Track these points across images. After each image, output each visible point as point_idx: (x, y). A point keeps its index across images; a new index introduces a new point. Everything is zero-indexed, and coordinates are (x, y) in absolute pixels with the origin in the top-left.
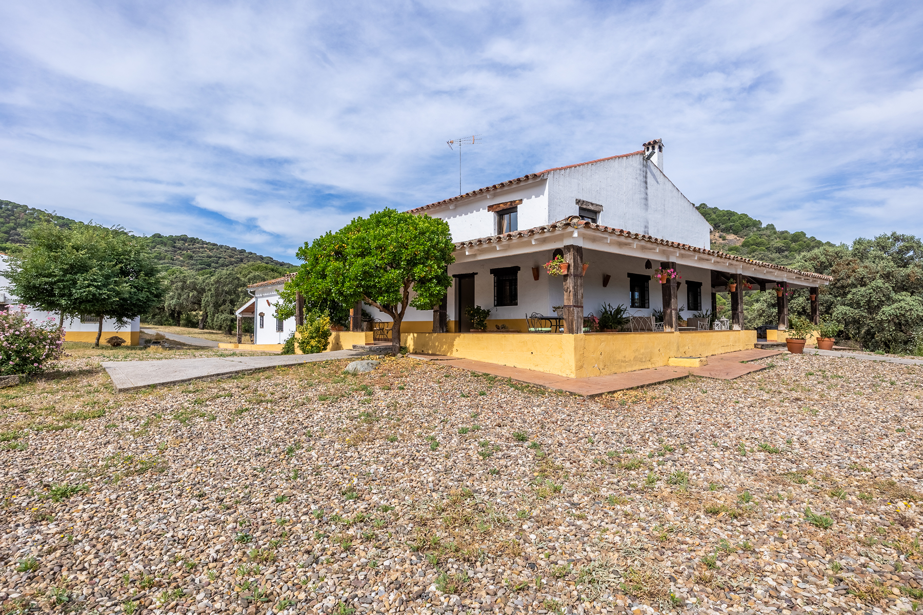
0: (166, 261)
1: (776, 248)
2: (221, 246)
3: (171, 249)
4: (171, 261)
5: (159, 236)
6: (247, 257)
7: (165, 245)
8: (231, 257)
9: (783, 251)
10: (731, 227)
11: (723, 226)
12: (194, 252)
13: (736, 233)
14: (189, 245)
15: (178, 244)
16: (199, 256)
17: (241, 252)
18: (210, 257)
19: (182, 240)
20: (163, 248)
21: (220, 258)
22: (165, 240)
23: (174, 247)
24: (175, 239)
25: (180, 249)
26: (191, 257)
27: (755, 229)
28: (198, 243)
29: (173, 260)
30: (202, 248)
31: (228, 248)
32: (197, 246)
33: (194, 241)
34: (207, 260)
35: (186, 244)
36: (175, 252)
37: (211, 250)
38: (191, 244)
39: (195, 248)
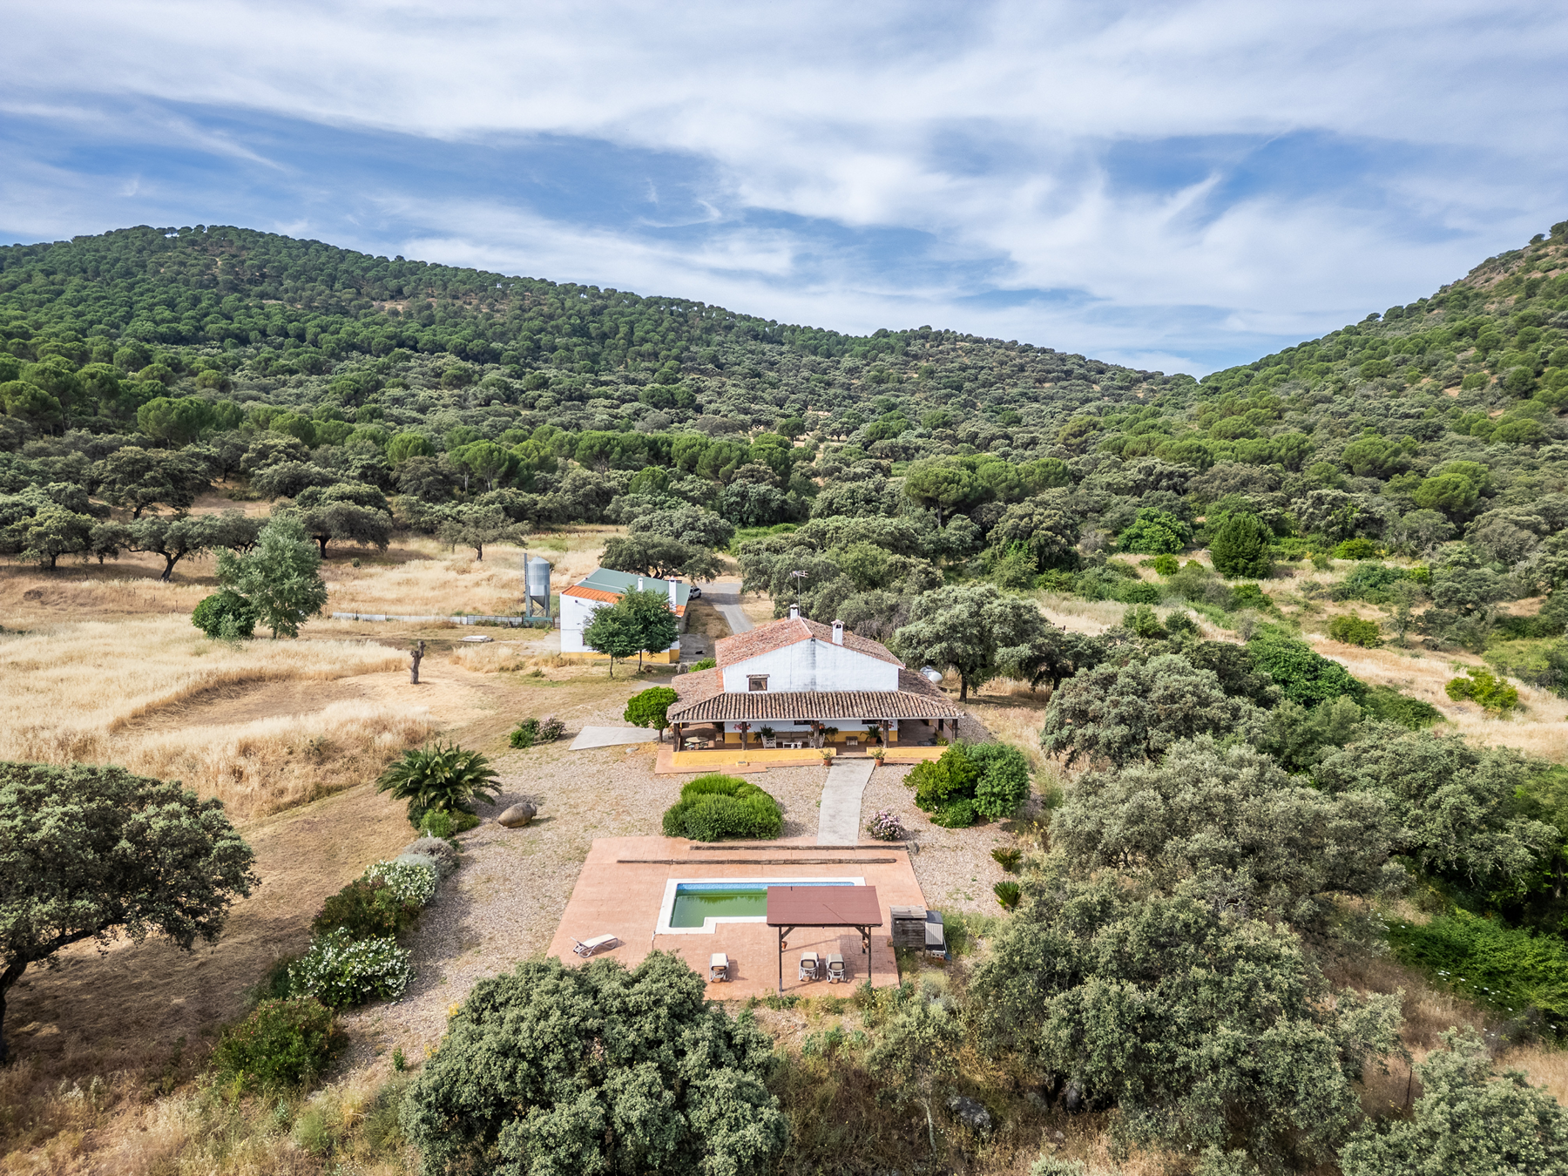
0: (890, 385)
2: (990, 341)
3: (900, 359)
4: (898, 385)
6: (1033, 361)
7: (893, 350)
8: (1002, 363)
12: (938, 361)
14: (932, 347)
15: (914, 347)
16: (946, 370)
17: (1025, 351)
18: (964, 369)
19: (923, 337)
20: (890, 359)
21: (982, 368)
22: (892, 341)
23: (906, 354)
24: (910, 337)
25: (915, 357)
26: (931, 373)
28: (948, 339)
29: (901, 382)
30: (954, 350)
32: (946, 346)
33: (940, 337)
34: (955, 376)
35: (928, 345)
36: (906, 363)
37: (968, 352)
38: (936, 343)
39: (941, 352)
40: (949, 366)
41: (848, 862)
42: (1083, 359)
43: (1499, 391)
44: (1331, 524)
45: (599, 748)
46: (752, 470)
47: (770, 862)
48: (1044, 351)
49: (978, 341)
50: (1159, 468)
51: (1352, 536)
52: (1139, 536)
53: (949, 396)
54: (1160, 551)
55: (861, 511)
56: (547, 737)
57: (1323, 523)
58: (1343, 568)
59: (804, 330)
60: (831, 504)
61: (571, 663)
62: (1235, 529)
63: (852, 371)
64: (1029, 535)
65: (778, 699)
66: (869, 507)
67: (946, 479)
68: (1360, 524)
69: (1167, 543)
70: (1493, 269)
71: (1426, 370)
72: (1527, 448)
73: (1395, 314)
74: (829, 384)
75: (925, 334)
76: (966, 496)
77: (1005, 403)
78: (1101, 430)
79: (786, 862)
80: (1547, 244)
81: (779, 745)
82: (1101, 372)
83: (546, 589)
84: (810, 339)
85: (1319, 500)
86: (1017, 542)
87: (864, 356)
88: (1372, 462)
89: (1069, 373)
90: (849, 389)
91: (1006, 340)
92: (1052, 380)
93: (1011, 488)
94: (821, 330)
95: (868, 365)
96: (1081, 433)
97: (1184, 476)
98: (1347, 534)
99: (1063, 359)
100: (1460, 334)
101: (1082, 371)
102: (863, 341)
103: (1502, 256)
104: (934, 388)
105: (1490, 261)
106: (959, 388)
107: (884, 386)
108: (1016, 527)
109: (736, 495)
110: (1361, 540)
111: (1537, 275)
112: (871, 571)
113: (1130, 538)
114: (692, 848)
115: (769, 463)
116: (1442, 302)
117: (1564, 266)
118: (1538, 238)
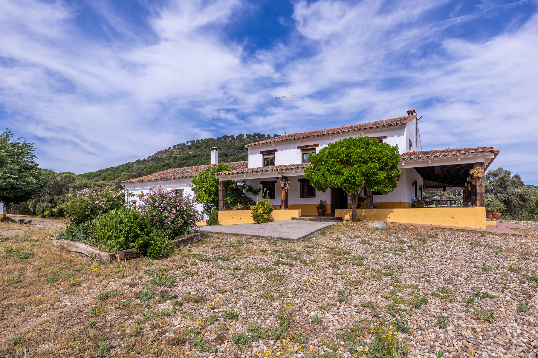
70: (162, 153)
73: (139, 162)
80: (173, 150)
103: (163, 151)
105: (160, 152)
111: (175, 156)
116: (152, 160)
117: (180, 154)
118: (170, 148)
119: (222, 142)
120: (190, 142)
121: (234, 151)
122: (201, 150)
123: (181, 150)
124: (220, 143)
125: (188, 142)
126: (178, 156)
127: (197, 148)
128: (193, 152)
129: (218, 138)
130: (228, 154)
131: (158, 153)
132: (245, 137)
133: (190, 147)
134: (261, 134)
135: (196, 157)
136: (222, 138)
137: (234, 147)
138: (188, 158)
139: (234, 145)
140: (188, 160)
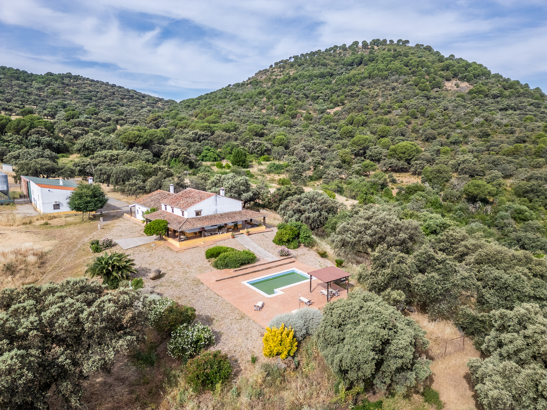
0: (60, 96)
1: (492, 95)
2: (98, 82)
3: (61, 85)
4: (63, 96)
5: (51, 74)
6: (117, 91)
7: (56, 81)
8: (105, 91)
9: (498, 97)
10: (466, 76)
11: (460, 76)
12: (78, 87)
13: (468, 81)
14: (74, 81)
15: (66, 81)
16: (83, 92)
17: (113, 87)
18: (90, 92)
19: (69, 77)
20: (57, 85)
21: (98, 92)
22: (56, 78)
23: (63, 83)
24: (63, 77)
25: (68, 85)
26: (77, 92)
27: (484, 78)
28: (80, 79)
29: (65, 95)
30: (84, 84)
31: (103, 83)
32: (79, 82)
33: (77, 78)
34: (88, 95)
35: (72, 81)
36: (64, 87)
37: (90, 85)
38: (75, 80)
39: (78, 84)
40: (83, 90)
41: (283, 264)
42: (135, 91)
43: (276, 112)
44: (258, 151)
45: (137, 247)
46: (38, 131)
47: (262, 270)
48: (120, 87)
49: (93, 81)
50: (199, 133)
51: (264, 155)
52: (206, 156)
53: (88, 102)
54: (213, 161)
55: (98, 148)
56: (107, 246)
57: (256, 151)
58: (265, 164)
59: (9, 69)
60: (85, 145)
61: (55, 217)
62: (238, 153)
63: (39, 89)
64: (178, 156)
65: (206, 218)
66: (102, 146)
67: (138, 136)
68: (265, 151)
69: (215, 158)
70: (262, 74)
71: (255, 104)
72: (289, 128)
73: (238, 85)
74: (29, 94)
75: (69, 76)
76: (146, 142)
77: (112, 106)
78: (163, 118)
79: (267, 269)
80: (274, 68)
81: (212, 234)
82: (143, 97)
83: (7, 186)
84: (14, 73)
85: (254, 144)
86: (174, 159)
87: (44, 83)
88: (256, 132)
89: (132, 96)
90: (40, 97)
91: (105, 82)
92: (126, 99)
93: (159, 139)
94: (18, 70)
95: (46, 87)
96: (156, 119)
97: (207, 135)
98: (262, 154)
99: (128, 91)
100: (260, 93)
101: (137, 96)
102: (41, 77)
103: (264, 70)
104: (79, 99)
105: (260, 71)
106: (91, 99)
107: (57, 97)
108: (174, 153)
109: (35, 142)
110: (266, 156)
111: (274, 77)
112: (147, 171)
113: (203, 157)
114: (234, 271)
115: (46, 128)
116: (250, 83)
117: (280, 75)
118: (271, 66)
119: (330, 55)
120: (293, 57)
121: (342, 69)
122: (304, 68)
123: (282, 69)
124: (327, 57)
125: (290, 58)
126: (278, 77)
127: (300, 66)
128: (296, 71)
129: (326, 50)
130: (335, 73)
131: (258, 73)
132: (360, 45)
133: (292, 65)
134: (381, 40)
135: (296, 79)
136: (331, 49)
137: (343, 62)
138: (287, 80)
139: (343, 60)
140: (287, 84)
